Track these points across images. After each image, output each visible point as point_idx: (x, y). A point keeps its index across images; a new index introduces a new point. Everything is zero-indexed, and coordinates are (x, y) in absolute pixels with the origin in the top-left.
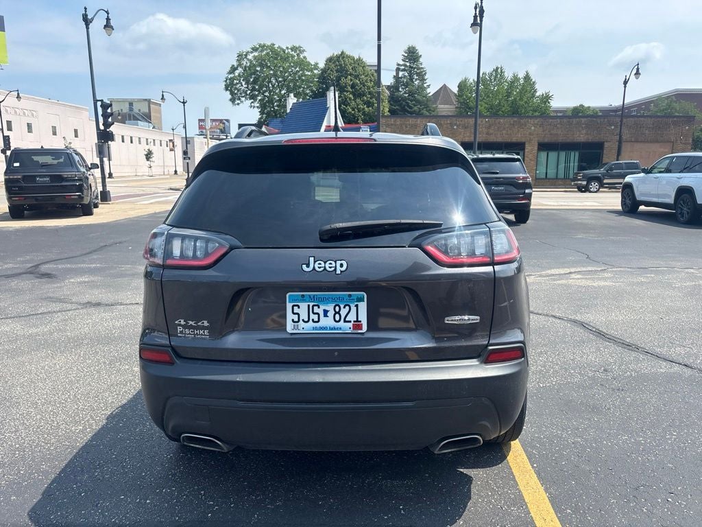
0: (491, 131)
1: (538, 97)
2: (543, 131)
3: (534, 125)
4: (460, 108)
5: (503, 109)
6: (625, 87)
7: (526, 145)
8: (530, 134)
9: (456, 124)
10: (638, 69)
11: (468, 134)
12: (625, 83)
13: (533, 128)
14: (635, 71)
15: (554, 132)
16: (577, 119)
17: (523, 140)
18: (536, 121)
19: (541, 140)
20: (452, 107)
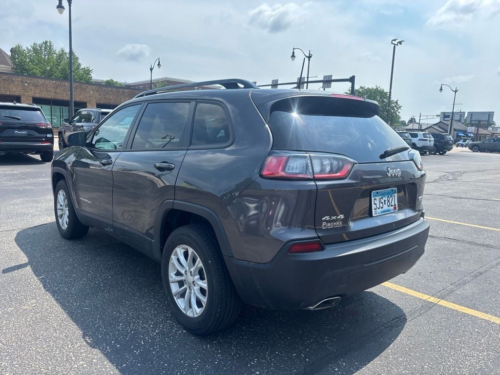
0: (58, 91)
1: (82, 69)
2: (100, 95)
3: (92, 90)
4: (16, 69)
5: (56, 74)
6: (151, 72)
7: (88, 105)
8: (90, 97)
9: (26, 82)
10: (159, 62)
11: (38, 92)
12: (151, 70)
13: (92, 92)
14: (157, 63)
15: (107, 97)
16: (122, 90)
17: (85, 100)
18: (94, 87)
19: (98, 102)
20: (8, 67)
